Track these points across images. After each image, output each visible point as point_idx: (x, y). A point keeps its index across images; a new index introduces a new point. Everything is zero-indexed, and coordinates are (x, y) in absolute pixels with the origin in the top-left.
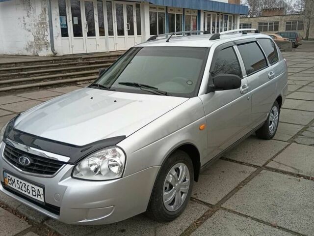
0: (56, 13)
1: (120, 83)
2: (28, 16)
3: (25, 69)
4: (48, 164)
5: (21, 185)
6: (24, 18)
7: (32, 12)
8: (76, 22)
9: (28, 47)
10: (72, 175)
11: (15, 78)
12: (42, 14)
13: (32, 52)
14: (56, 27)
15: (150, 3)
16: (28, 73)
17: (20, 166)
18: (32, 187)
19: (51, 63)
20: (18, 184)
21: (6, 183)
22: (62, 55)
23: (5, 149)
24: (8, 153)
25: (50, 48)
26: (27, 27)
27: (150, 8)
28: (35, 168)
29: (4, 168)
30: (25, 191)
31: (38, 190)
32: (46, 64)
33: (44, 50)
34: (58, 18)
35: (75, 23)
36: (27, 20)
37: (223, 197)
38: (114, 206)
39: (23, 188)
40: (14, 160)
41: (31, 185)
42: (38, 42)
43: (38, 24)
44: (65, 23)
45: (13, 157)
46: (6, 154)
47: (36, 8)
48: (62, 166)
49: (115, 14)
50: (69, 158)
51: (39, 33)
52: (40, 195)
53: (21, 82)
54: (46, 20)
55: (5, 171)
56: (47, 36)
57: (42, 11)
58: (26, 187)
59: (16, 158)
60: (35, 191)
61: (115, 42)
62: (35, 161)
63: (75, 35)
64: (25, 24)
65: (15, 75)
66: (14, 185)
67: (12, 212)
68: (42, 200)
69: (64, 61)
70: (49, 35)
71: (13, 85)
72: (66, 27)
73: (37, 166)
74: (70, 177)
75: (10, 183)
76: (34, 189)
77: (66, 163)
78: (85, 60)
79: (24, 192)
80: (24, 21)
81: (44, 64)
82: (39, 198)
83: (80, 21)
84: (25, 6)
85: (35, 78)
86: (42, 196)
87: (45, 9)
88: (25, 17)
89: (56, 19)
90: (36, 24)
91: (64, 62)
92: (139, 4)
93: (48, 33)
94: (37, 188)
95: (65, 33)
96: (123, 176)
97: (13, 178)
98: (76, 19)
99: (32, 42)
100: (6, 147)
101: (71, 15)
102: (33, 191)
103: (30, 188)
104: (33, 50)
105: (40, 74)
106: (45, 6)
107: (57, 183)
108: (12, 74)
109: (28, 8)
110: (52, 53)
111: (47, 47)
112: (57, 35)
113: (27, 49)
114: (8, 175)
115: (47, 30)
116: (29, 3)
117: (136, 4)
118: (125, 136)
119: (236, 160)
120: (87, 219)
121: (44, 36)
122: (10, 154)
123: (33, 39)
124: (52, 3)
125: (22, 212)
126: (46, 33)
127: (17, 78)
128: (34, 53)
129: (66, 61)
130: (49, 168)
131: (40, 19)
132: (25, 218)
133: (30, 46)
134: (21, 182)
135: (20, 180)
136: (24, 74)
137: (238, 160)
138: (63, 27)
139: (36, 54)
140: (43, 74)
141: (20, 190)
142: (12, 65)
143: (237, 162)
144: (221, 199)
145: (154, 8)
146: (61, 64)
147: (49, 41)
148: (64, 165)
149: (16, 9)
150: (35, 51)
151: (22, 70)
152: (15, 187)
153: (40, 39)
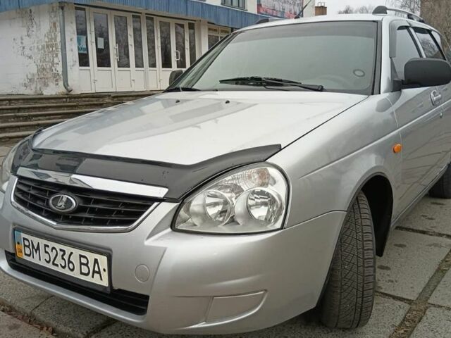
0: (71, 30)
2: (28, 35)
3: (25, 109)
4: (117, 204)
5: (53, 255)
6: (22, 39)
7: (34, 29)
8: (101, 46)
9: (27, 82)
10: (172, 226)
11: (8, 122)
12: (50, 32)
13: (34, 90)
14: (72, 50)
15: (208, 23)
16: (29, 115)
17: (53, 215)
18: (81, 256)
19: (64, 102)
20: (46, 252)
21: (19, 255)
22: (79, 93)
23: (16, 187)
24: (23, 193)
25: (61, 83)
26: (27, 52)
27: (209, 29)
28: (86, 215)
29: (14, 224)
30: (64, 267)
31: (96, 261)
32: (56, 103)
33: (52, 85)
34: (75, 37)
35: (99, 47)
36: (27, 41)
37: (423, 286)
38: (266, 290)
39: (59, 261)
40: (39, 204)
41: (77, 252)
42: (44, 74)
43: (43, 47)
44: (85, 47)
45: (35, 198)
46: (20, 196)
47: (42, 23)
48: (149, 206)
49: (159, 36)
50: (167, 190)
51: (45, 61)
52: (99, 272)
53: (18, 127)
54: (55, 41)
55: (19, 228)
56: (57, 64)
57: (51, 28)
58: (66, 257)
59: (43, 200)
60: (86, 265)
61: (158, 77)
62: (87, 201)
63: (99, 65)
64: (24, 48)
65: (8, 117)
66: (36, 255)
67: (23, 319)
68: (105, 283)
69: (84, 99)
70: (61, 63)
71: (6, 132)
72: (86, 52)
73: (92, 211)
74: (169, 230)
75: (28, 252)
76: (84, 261)
77: (160, 200)
78: (116, 99)
79: (59, 269)
80: (22, 43)
81: (53, 103)
82: (96, 280)
83: (107, 44)
84: (25, 21)
85: (40, 122)
86: (105, 275)
87: (55, 24)
88: (24, 37)
89: (71, 40)
90: (40, 47)
91: (85, 101)
92: (193, 24)
93: (58, 60)
94: (91, 257)
95: (84, 60)
96: (285, 226)
97: (36, 240)
98: (101, 41)
99: (33, 75)
100: (19, 183)
101: (93, 34)
102: (81, 264)
103: (75, 259)
104: (35, 85)
105: (47, 117)
106: (55, 19)
107: (143, 242)
108: (5, 115)
109: (29, 23)
110: (65, 90)
111: (57, 81)
112: (72, 63)
113: (25, 86)
114: (24, 235)
115: (57, 55)
116: (31, 16)
117: (189, 24)
118: (280, 145)
119: (411, 227)
120: (207, 321)
121: (53, 64)
122: (28, 194)
123: (35, 70)
124: (65, 15)
125: (42, 318)
126: (56, 60)
127: (13, 122)
128: (36, 91)
129: (87, 99)
130: (119, 212)
131: (47, 39)
132: (50, 329)
133: (30, 80)
134: (53, 248)
135: (52, 244)
136: (23, 117)
137: (415, 228)
138: (82, 52)
139: (39, 92)
140: (52, 117)
141: (50, 266)
142: (4, 103)
143: (413, 230)
144: (421, 290)
145: (215, 30)
146: (80, 104)
147: (61, 73)
148: (156, 204)
149: (11, 25)
150: (38, 88)
151: (19, 109)
152: (39, 260)
153: (46, 70)
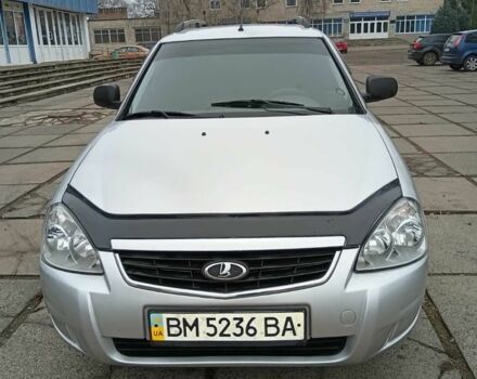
1: (214, 105)
5: (221, 326)
10: (355, 270)
18: (267, 319)
20: (210, 326)
21: (155, 339)
28: (260, 278)
29: (146, 307)
30: (239, 335)
31: (288, 319)
39: (231, 330)
40: (182, 277)
41: (261, 316)
50: (344, 238)
52: (293, 329)
55: (157, 310)
58: (244, 325)
60: (275, 326)
66: (191, 332)
68: (300, 337)
74: (354, 273)
76: (271, 322)
77: (340, 249)
79: (230, 339)
82: (287, 337)
86: (300, 329)
94: (282, 317)
97: (191, 318)
102: (267, 326)
103: (257, 324)
114: (168, 316)
134: (222, 319)
135: (220, 316)
141: (214, 339)
148: (338, 253)
152: (195, 336)
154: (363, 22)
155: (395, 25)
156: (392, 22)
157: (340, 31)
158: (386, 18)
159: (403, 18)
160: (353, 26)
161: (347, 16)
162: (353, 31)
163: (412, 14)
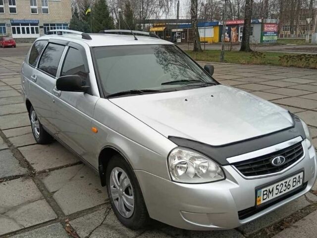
5: (280, 188)
20: (277, 189)
21: (258, 204)
30: (285, 190)
75: (265, 198)
76: (295, 180)
97: (270, 188)
102: (293, 182)
114: (264, 189)
134: (281, 185)
141: (278, 195)
152: (272, 196)
154: (21, 27)
155: (43, 29)
156: (41, 27)
157: (5, 32)
158: (36, 24)
159: (48, 25)
160: (14, 29)
161: (9, 22)
162: (14, 32)
163: (54, 23)
